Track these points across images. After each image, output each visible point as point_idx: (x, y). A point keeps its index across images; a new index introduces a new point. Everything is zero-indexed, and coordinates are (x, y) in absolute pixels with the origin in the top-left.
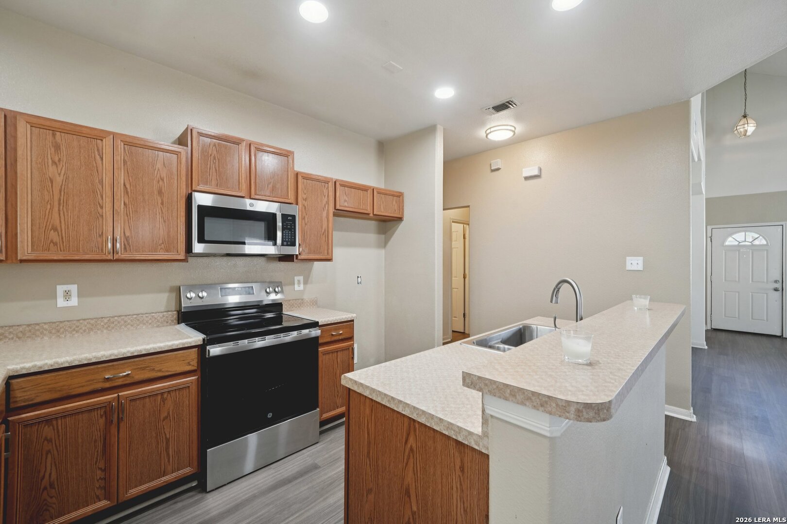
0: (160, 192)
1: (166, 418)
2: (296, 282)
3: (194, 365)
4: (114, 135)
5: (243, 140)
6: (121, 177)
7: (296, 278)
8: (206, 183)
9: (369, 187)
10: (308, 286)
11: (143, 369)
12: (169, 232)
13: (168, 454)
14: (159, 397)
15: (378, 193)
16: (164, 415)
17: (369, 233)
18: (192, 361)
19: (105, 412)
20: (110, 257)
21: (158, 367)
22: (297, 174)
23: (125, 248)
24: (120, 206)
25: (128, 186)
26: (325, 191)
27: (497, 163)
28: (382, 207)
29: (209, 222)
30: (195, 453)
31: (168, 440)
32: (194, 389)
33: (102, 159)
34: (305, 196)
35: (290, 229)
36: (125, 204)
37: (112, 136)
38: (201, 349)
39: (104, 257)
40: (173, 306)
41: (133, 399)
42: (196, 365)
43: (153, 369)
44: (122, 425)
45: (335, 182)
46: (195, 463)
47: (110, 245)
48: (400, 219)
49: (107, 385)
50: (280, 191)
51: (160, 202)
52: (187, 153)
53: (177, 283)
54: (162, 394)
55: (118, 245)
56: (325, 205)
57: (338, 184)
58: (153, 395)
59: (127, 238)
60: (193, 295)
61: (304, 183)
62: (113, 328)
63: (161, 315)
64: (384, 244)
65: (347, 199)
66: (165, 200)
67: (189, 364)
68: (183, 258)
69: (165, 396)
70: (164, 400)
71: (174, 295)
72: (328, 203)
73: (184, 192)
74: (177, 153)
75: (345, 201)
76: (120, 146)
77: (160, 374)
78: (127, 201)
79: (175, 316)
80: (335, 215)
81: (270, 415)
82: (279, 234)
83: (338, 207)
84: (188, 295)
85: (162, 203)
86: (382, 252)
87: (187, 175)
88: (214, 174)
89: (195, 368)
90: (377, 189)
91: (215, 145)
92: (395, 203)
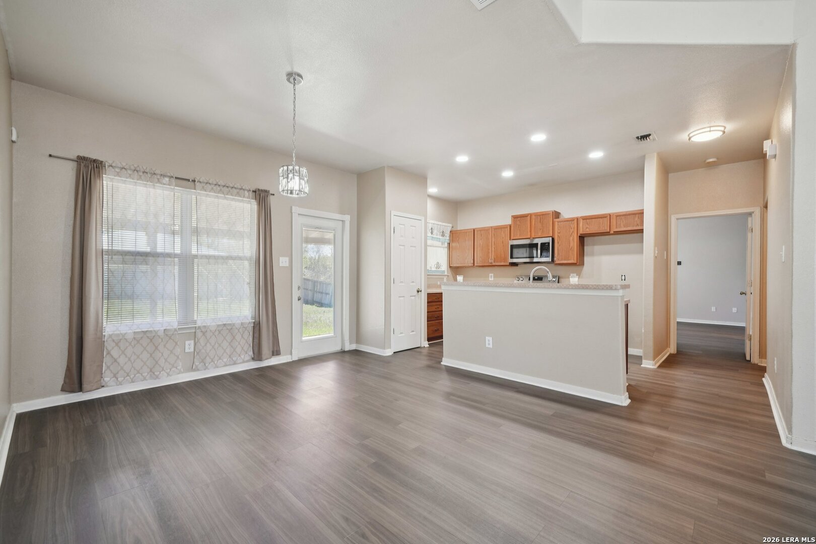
0: (503, 242)
5: (529, 214)
8: (516, 236)
12: (505, 255)
20: (491, 264)
22: (555, 221)
24: (493, 249)
25: (495, 242)
28: (622, 225)
33: (489, 235)
34: (559, 231)
35: (547, 250)
50: (545, 232)
52: (510, 226)
55: (492, 261)
57: (580, 219)
59: (495, 258)
61: (558, 225)
65: (588, 227)
68: (508, 264)
74: (507, 228)
82: (539, 252)
83: (581, 233)
87: (510, 234)
88: (519, 231)
91: (519, 220)
92: (636, 219)
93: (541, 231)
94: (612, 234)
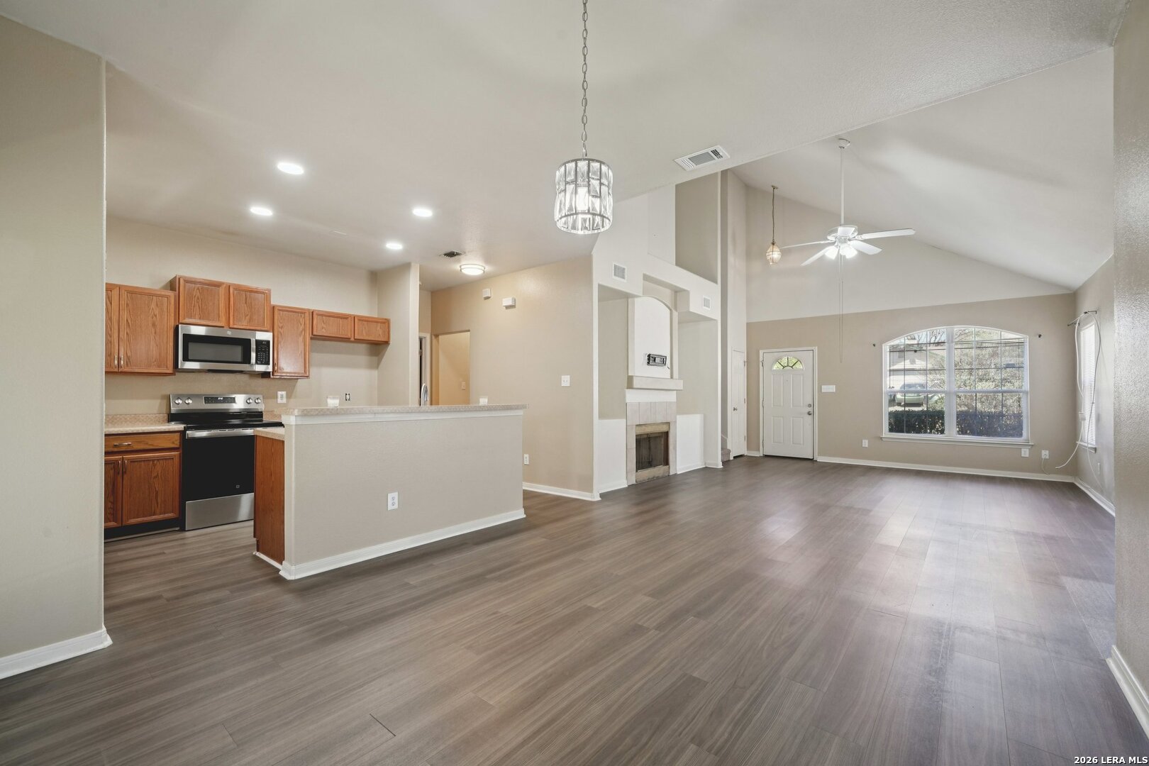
0: (154, 325)
1: (155, 477)
2: (279, 396)
3: (177, 444)
4: (120, 287)
5: (223, 283)
6: (125, 315)
7: (280, 393)
8: (191, 317)
9: (350, 316)
10: (292, 400)
11: (140, 442)
12: (160, 354)
13: (157, 501)
14: (151, 463)
15: (359, 320)
16: (154, 474)
17: (361, 355)
18: (175, 441)
19: (114, 467)
20: (116, 370)
21: (150, 442)
22: (274, 307)
23: (127, 364)
24: (123, 335)
25: (129, 321)
26: (301, 320)
27: (487, 292)
28: (364, 332)
29: (191, 346)
30: (177, 504)
31: (157, 493)
32: (177, 461)
33: (111, 303)
34: (281, 325)
35: (265, 352)
36: (127, 333)
37: (118, 288)
38: (183, 433)
39: (112, 370)
40: (164, 410)
41: (133, 461)
42: (178, 444)
43: (147, 444)
44: (125, 476)
45: (312, 313)
46: (177, 512)
47: (116, 362)
48: (387, 343)
49: (116, 450)
50: (256, 321)
51: (153, 332)
52: (175, 296)
53: (168, 393)
54: (153, 460)
55: (122, 362)
56: (302, 332)
57: (315, 314)
58: (147, 460)
59: (128, 358)
60: (180, 401)
61: (280, 314)
62: (115, 423)
63: (154, 416)
64: (376, 366)
65: (324, 326)
66: (158, 331)
67: (173, 443)
68: (171, 372)
69: (155, 462)
70: (154, 465)
71: (165, 402)
72: (304, 330)
73: (172, 324)
74: (168, 297)
75: (323, 328)
76: (124, 294)
77: (151, 447)
78: (129, 332)
79: (166, 417)
80: (311, 338)
81: (238, 487)
82: (253, 355)
83: (315, 333)
84: (177, 402)
85: (155, 333)
86: (375, 373)
87: (175, 312)
88: (198, 310)
89: (178, 446)
90: (358, 316)
91: (198, 289)
92: (378, 328)
93: (248, 318)
94: (352, 342)
